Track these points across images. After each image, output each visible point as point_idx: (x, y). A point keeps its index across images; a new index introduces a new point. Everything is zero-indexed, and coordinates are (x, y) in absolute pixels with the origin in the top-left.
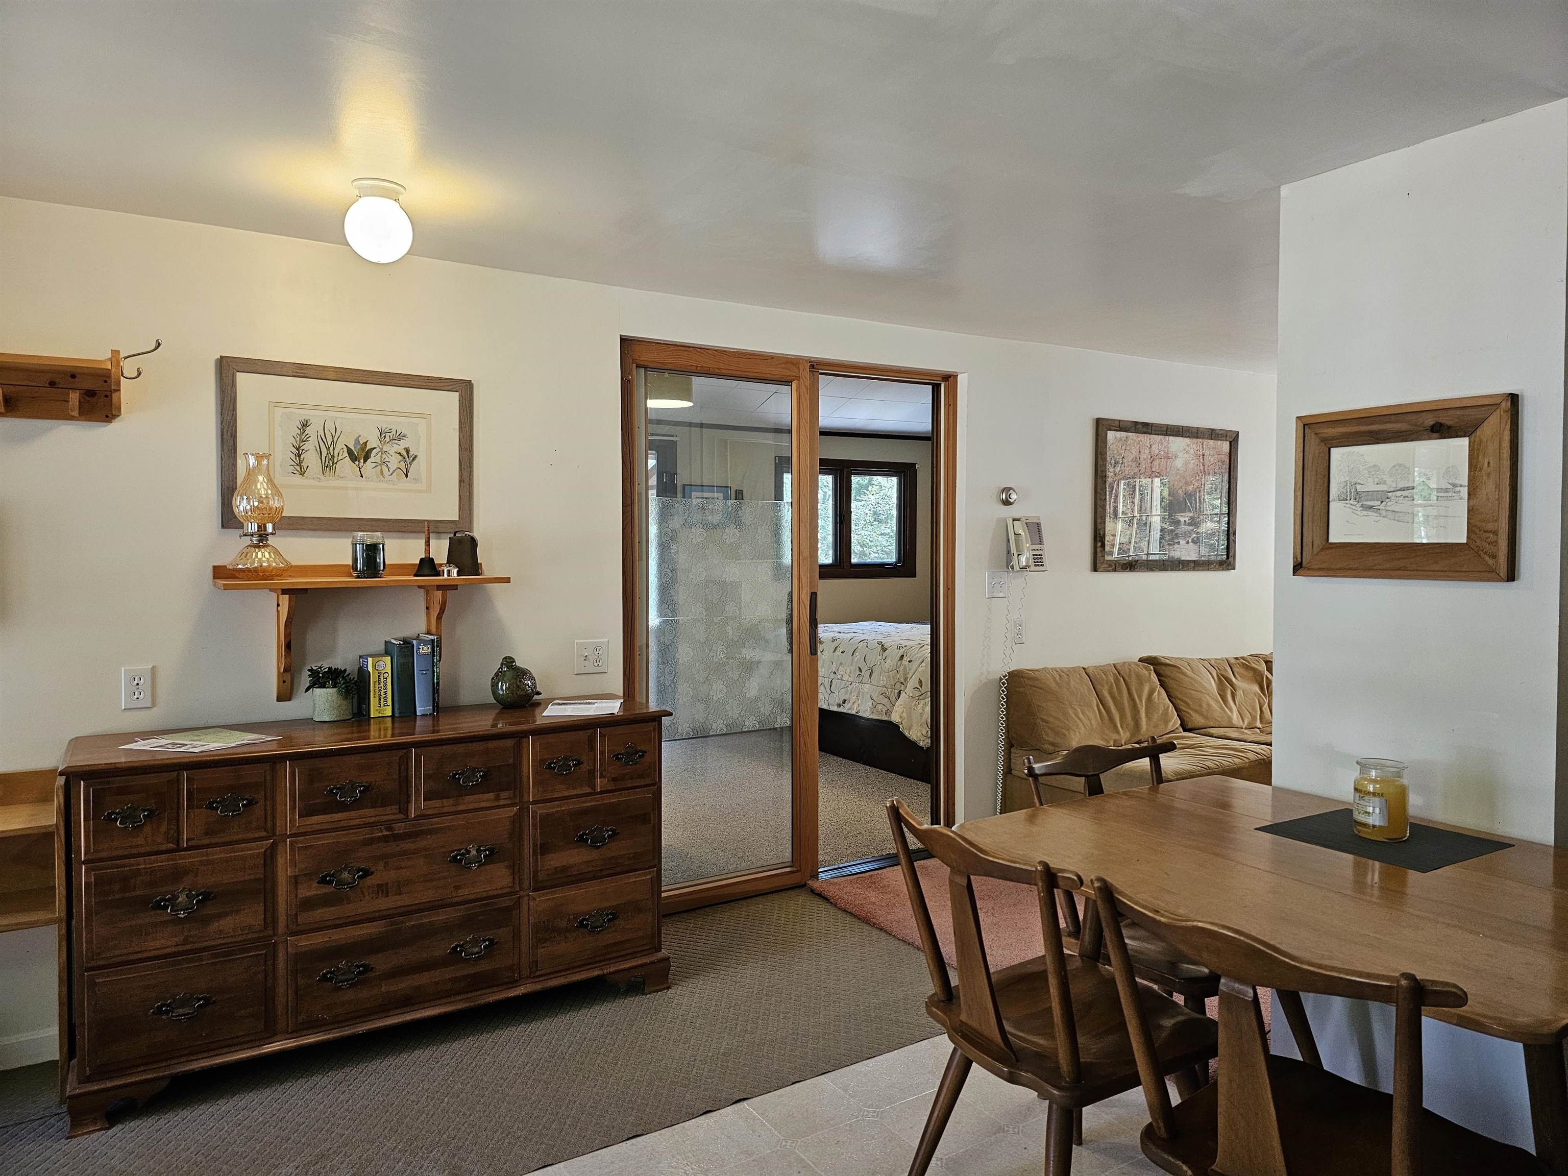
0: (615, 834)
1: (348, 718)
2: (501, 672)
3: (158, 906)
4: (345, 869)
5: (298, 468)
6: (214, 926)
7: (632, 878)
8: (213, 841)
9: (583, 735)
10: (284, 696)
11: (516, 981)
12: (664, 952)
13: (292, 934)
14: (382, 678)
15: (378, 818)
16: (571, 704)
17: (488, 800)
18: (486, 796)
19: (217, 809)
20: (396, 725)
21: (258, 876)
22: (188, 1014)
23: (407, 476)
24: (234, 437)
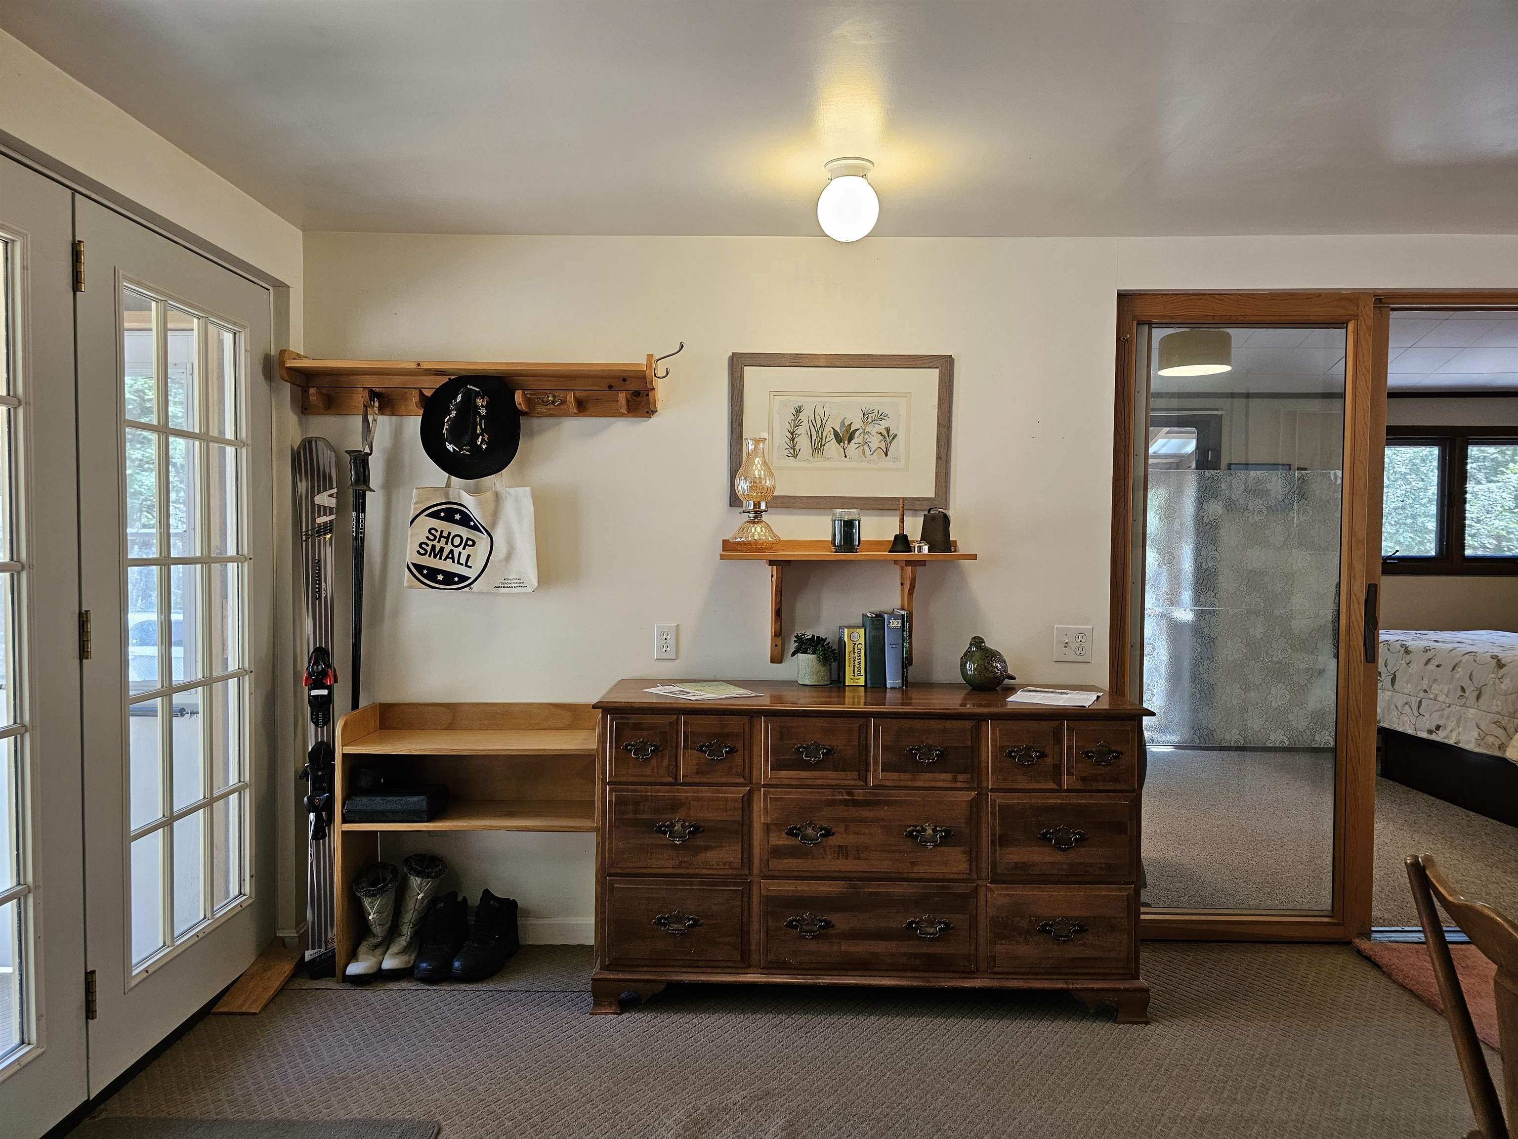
0: (1082, 840)
1: (826, 683)
2: (969, 652)
3: (660, 831)
4: (810, 824)
5: (792, 451)
6: (702, 857)
7: (1103, 891)
8: (704, 780)
9: (1047, 726)
10: (777, 658)
11: (973, 972)
12: (1142, 982)
13: (766, 877)
14: (856, 648)
15: (838, 782)
16: (1042, 691)
17: (944, 780)
18: (944, 776)
19: (705, 752)
20: (869, 694)
21: (736, 819)
22: (681, 930)
23: (886, 455)
24: (741, 425)
